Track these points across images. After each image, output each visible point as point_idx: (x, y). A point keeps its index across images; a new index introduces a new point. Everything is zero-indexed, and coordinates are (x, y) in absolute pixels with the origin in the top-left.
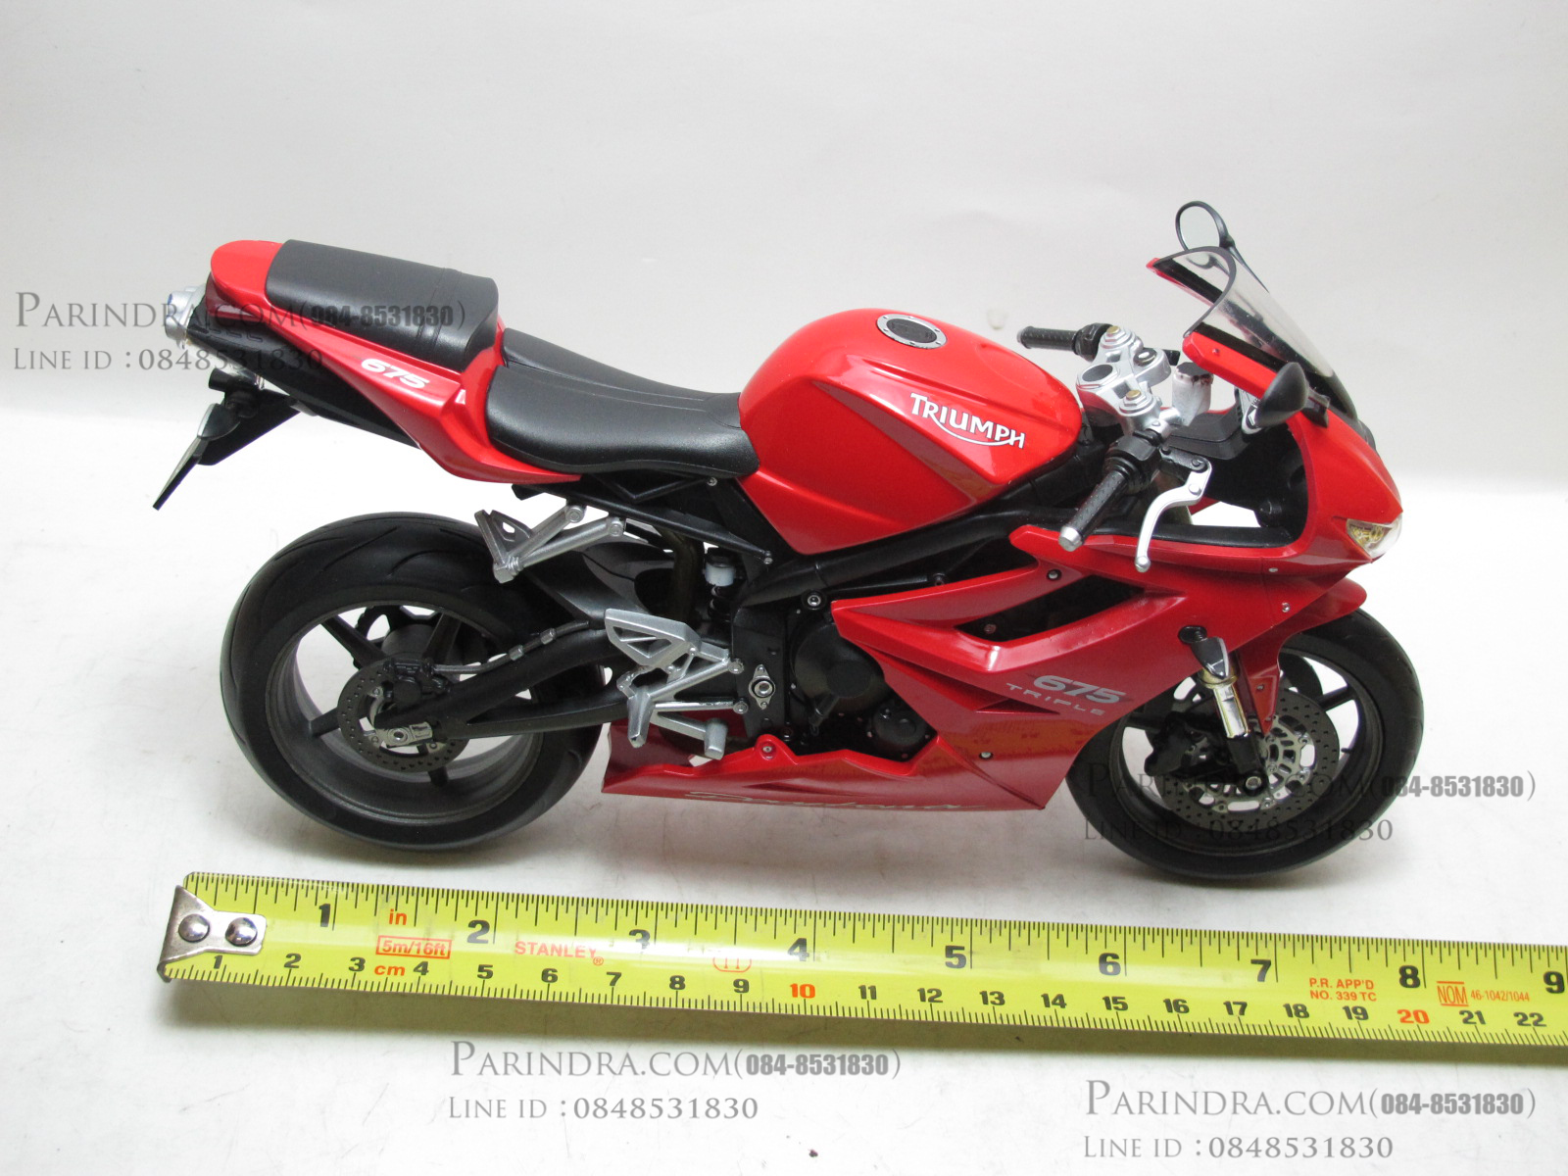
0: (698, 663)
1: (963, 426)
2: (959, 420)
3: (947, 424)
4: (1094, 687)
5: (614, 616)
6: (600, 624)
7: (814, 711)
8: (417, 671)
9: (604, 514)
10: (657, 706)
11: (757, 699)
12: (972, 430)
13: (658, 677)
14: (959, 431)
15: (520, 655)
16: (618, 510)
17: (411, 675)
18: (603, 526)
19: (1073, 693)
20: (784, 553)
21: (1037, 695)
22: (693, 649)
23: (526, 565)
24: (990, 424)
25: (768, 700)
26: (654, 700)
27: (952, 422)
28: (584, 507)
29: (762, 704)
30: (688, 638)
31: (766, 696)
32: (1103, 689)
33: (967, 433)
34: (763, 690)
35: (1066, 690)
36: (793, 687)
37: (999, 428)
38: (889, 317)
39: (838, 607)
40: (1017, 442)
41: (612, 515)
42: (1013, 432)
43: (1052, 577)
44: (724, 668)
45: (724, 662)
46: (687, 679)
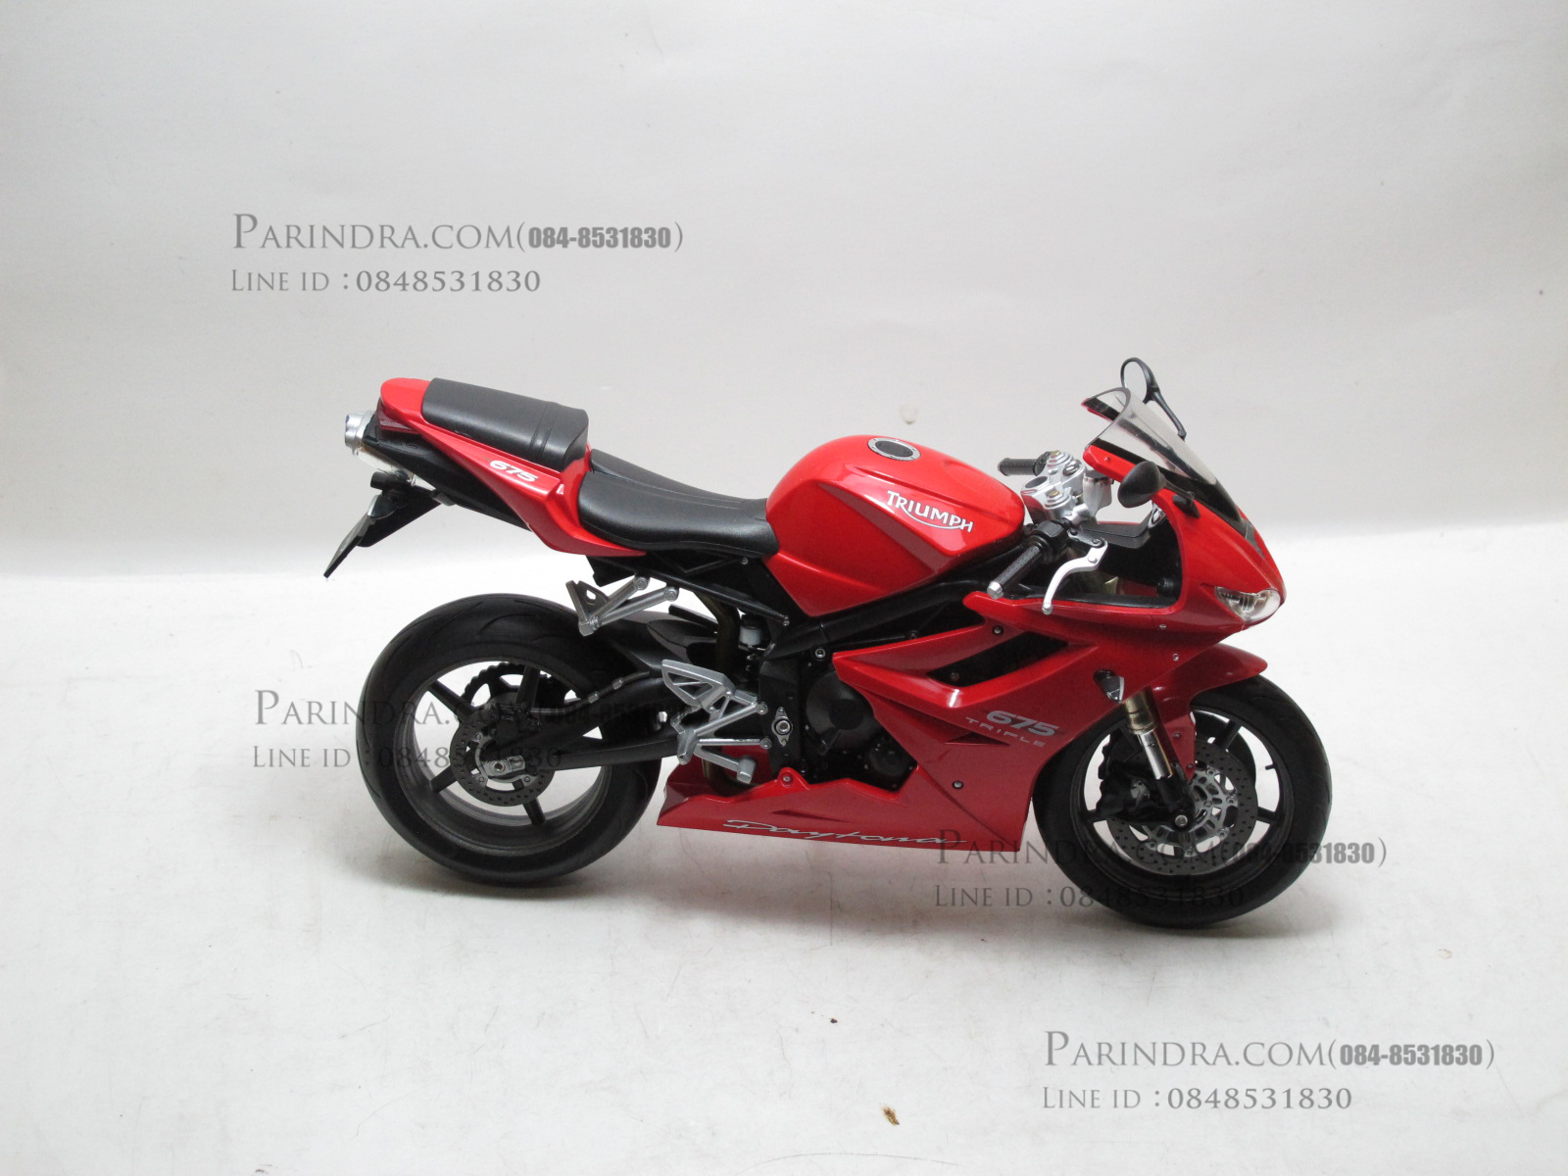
0: (733, 706)
1: (925, 514)
2: (922, 511)
3: (913, 513)
4: (1034, 722)
5: (668, 665)
6: (658, 674)
7: (821, 742)
9: (662, 584)
10: (701, 740)
11: (780, 738)
12: (932, 517)
13: (702, 717)
14: (922, 518)
15: (596, 699)
16: (674, 581)
17: (511, 715)
18: (662, 594)
20: (798, 616)
21: (990, 728)
22: (729, 693)
23: (603, 624)
24: (946, 514)
25: (787, 737)
26: (699, 735)
27: (917, 512)
28: (648, 578)
29: (782, 741)
30: (725, 685)
31: (786, 734)
32: (1042, 723)
33: (927, 519)
34: (783, 727)
35: (1012, 723)
36: (807, 728)
37: (953, 517)
39: (837, 657)
40: (966, 528)
41: (669, 586)
42: (964, 521)
43: (997, 632)
44: (753, 709)
45: (753, 705)
46: (724, 719)
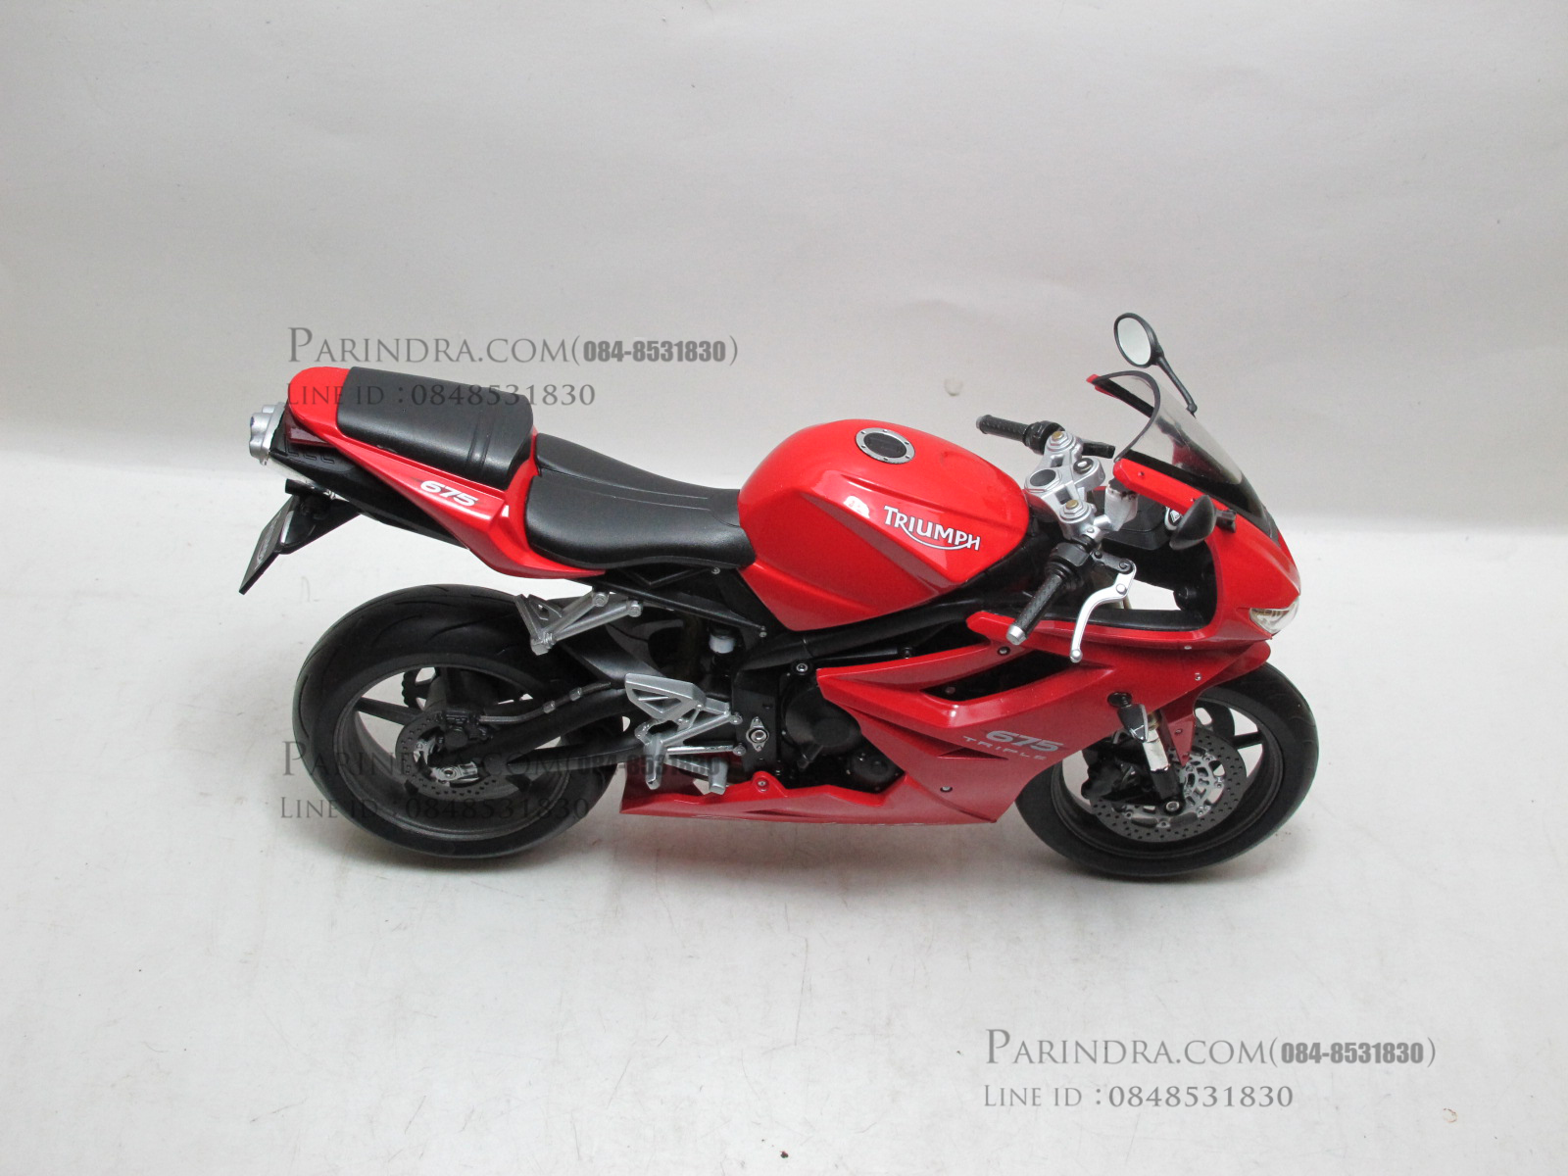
0: (703, 716)
1: (928, 533)
2: (924, 530)
3: (913, 532)
4: (1036, 740)
5: (634, 678)
6: (620, 684)
7: (801, 756)
8: (465, 722)
10: (669, 750)
11: (755, 745)
12: (935, 537)
13: (670, 727)
14: (924, 538)
15: (553, 709)
17: (459, 725)
19: (1020, 744)
21: (989, 745)
22: (699, 706)
23: (558, 639)
24: (951, 531)
25: (762, 745)
26: (667, 745)
27: (919, 531)
29: (757, 749)
30: (696, 697)
31: (761, 741)
32: (1044, 741)
33: (930, 540)
34: (758, 738)
35: (1013, 741)
36: (784, 733)
37: (958, 533)
38: (867, 432)
39: (823, 674)
40: (974, 545)
42: (971, 538)
43: (1002, 652)
44: (726, 719)
45: (726, 714)
46: (694, 729)
